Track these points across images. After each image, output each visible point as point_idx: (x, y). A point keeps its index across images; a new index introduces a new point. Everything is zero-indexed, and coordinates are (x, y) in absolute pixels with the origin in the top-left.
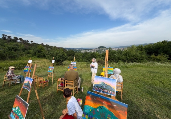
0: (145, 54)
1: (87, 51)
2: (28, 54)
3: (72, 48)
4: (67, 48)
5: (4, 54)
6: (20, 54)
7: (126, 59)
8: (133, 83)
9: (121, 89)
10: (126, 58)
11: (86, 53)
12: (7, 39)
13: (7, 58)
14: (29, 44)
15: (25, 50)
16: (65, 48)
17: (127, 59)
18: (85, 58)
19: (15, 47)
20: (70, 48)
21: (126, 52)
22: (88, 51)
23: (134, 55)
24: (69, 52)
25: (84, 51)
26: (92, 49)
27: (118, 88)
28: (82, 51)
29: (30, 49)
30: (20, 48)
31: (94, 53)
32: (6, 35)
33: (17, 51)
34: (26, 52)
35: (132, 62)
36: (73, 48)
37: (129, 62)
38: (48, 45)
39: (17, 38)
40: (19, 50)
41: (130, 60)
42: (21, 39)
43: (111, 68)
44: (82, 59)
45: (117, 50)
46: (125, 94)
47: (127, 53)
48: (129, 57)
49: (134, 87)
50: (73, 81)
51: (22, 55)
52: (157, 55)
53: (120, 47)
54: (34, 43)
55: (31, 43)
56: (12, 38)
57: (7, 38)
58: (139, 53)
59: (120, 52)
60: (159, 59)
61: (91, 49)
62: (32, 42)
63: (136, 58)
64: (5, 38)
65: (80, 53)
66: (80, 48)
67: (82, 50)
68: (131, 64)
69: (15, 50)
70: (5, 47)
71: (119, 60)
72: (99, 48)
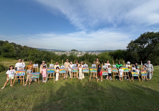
22: (62, 53)
66: (53, 50)
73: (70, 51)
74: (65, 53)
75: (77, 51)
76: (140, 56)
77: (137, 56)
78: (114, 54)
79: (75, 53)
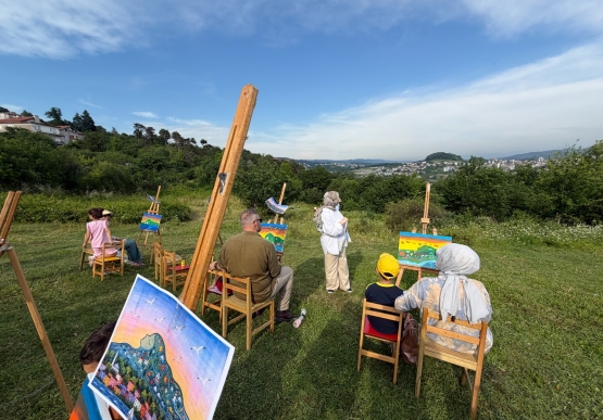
1: (378, 172)
2: (191, 178)
3: (323, 162)
4: (307, 162)
5: (132, 177)
6: (171, 177)
7: (553, 208)
8: (575, 330)
9: (476, 357)
10: (558, 201)
11: (371, 180)
12: (144, 138)
13: (139, 188)
14: (196, 150)
15: (185, 166)
16: (302, 161)
17: (561, 206)
18: (366, 198)
19: (159, 157)
20: (316, 162)
21: (556, 174)
22: (384, 171)
24: (310, 173)
25: (365, 173)
26: (401, 164)
27: (457, 346)
28: (358, 172)
29: (197, 163)
30: (172, 161)
32: (142, 126)
33: (164, 171)
34: (187, 172)
35: (589, 222)
36: (329, 162)
37: (571, 224)
38: (249, 152)
39: (167, 132)
40: (168, 168)
42: (176, 135)
43: (441, 241)
44: (356, 201)
45: (512, 168)
46: (509, 385)
47: (561, 182)
48: (574, 197)
49: (579, 352)
50: (247, 281)
51: (173, 181)
53: (534, 157)
54: (210, 146)
55: (200, 146)
56: (157, 133)
57: (144, 133)
59: (526, 176)
61: (395, 165)
62: (203, 142)
64: (141, 133)
65: (352, 177)
66: (352, 162)
67: (359, 168)
68: (581, 229)
69: (159, 168)
70: (135, 160)
71: (517, 211)
72: (429, 159)
73: (419, 163)
74: (399, 171)
75: (459, 158)
79: (446, 169)
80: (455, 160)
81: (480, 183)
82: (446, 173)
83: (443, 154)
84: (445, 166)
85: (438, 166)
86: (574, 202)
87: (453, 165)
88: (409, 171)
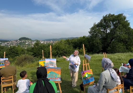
0: (72, 48)
7: (56, 54)
17: (58, 53)
23: (63, 49)
26: (8, 41)
31: (14, 47)
41: (60, 54)
47: (57, 47)
48: (59, 51)
52: (80, 49)
53: (50, 40)
58: (68, 47)
60: (81, 52)
61: (6, 41)
63: (65, 52)
68: (61, 58)
72: (20, 39)
73: (16, 41)
74: (8, 44)
75: (31, 40)
76: (102, 43)
77: (100, 43)
78: (77, 41)
79: (27, 43)
80: (29, 40)
81: (41, 48)
82: (27, 45)
83: (25, 38)
84: (26, 42)
85: (24, 42)
86: (60, 52)
87: (29, 42)
88: (12, 44)
